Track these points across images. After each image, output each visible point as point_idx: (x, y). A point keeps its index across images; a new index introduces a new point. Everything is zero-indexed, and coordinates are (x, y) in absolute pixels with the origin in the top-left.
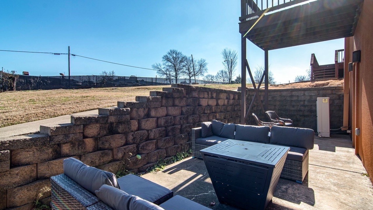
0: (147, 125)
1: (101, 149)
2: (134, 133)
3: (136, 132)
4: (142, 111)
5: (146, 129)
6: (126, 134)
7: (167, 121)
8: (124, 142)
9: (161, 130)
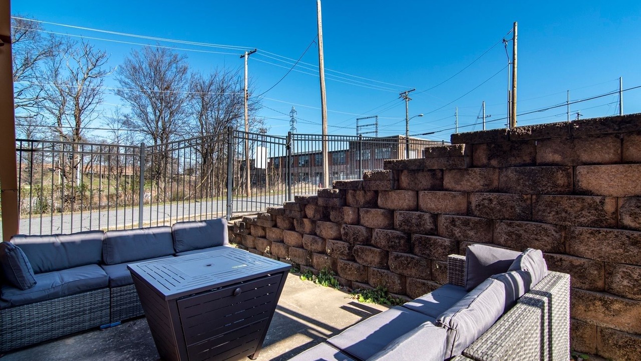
0: (367, 219)
1: (315, 234)
2: (347, 226)
3: (349, 226)
4: (361, 196)
5: (365, 225)
6: (339, 224)
7: (407, 220)
8: (334, 235)
9: (390, 234)
